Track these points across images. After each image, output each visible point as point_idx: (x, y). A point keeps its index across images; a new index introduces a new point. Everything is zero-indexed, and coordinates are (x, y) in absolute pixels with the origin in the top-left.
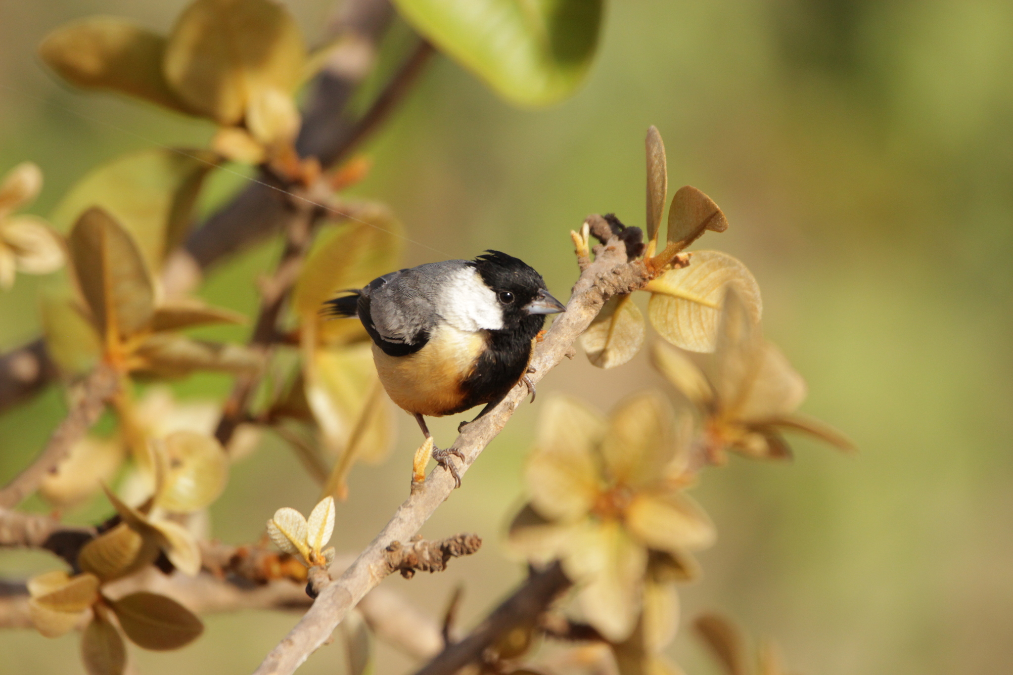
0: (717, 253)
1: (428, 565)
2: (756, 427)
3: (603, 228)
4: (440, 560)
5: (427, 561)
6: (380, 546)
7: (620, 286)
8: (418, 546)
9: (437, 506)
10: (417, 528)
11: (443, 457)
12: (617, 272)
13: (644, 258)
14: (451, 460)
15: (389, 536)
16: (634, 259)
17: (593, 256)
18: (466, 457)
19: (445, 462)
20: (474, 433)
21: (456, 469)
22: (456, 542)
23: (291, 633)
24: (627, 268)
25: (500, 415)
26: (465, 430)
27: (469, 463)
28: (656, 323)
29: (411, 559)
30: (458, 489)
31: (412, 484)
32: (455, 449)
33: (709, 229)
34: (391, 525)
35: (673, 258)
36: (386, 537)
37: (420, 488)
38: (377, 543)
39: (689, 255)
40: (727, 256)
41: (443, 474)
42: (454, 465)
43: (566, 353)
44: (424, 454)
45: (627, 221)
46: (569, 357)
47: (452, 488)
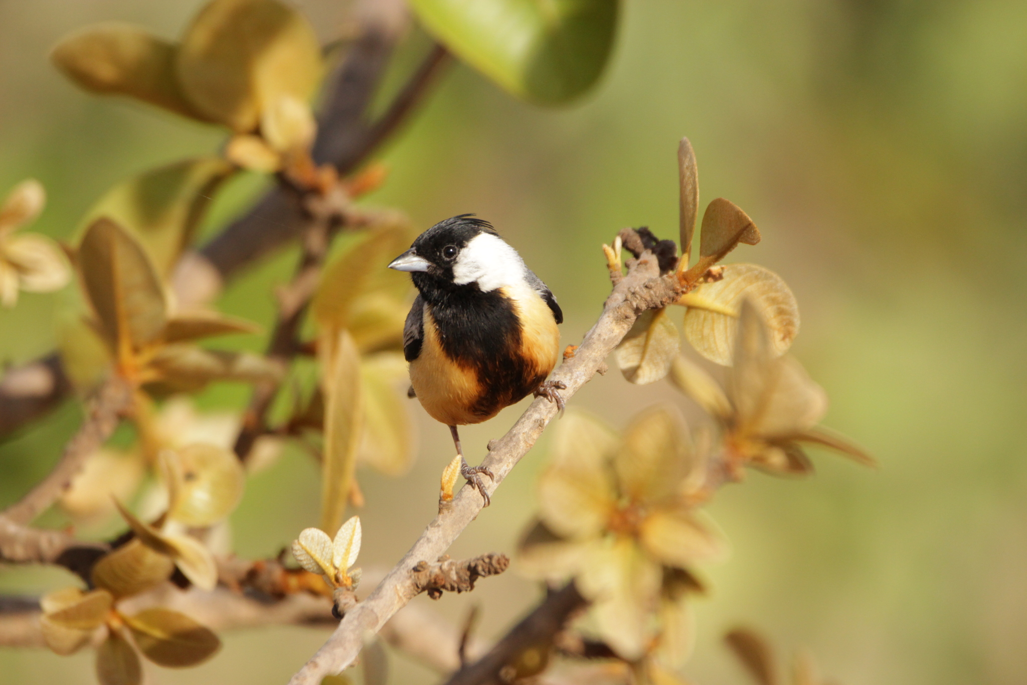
0: (754, 266)
1: (456, 586)
2: (777, 441)
3: (636, 241)
4: (467, 581)
5: (454, 581)
6: (407, 566)
7: (652, 300)
8: (445, 566)
9: (466, 525)
10: (445, 548)
11: (471, 475)
12: (650, 287)
13: (677, 271)
14: (480, 479)
15: (416, 556)
16: (667, 273)
17: (625, 270)
18: (495, 476)
19: (472, 481)
20: (504, 450)
21: (484, 486)
22: (484, 561)
23: (316, 656)
24: (659, 282)
25: (530, 433)
26: (495, 448)
27: (499, 481)
28: (691, 338)
29: (437, 579)
30: (487, 508)
31: (440, 503)
32: (484, 468)
33: (742, 242)
34: (418, 545)
35: (705, 272)
36: (413, 557)
37: (448, 507)
38: (404, 563)
39: (722, 269)
40: (764, 270)
41: (472, 493)
42: (482, 483)
43: (598, 369)
44: (452, 473)
45: (661, 235)
46: (601, 373)
47: (481, 507)
